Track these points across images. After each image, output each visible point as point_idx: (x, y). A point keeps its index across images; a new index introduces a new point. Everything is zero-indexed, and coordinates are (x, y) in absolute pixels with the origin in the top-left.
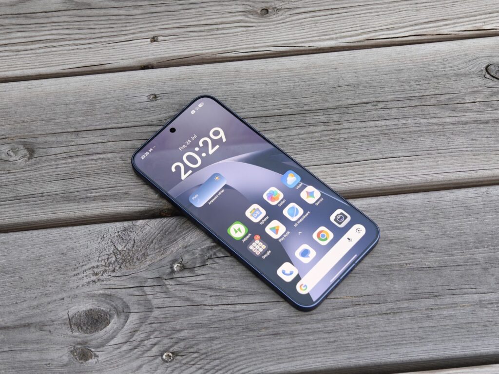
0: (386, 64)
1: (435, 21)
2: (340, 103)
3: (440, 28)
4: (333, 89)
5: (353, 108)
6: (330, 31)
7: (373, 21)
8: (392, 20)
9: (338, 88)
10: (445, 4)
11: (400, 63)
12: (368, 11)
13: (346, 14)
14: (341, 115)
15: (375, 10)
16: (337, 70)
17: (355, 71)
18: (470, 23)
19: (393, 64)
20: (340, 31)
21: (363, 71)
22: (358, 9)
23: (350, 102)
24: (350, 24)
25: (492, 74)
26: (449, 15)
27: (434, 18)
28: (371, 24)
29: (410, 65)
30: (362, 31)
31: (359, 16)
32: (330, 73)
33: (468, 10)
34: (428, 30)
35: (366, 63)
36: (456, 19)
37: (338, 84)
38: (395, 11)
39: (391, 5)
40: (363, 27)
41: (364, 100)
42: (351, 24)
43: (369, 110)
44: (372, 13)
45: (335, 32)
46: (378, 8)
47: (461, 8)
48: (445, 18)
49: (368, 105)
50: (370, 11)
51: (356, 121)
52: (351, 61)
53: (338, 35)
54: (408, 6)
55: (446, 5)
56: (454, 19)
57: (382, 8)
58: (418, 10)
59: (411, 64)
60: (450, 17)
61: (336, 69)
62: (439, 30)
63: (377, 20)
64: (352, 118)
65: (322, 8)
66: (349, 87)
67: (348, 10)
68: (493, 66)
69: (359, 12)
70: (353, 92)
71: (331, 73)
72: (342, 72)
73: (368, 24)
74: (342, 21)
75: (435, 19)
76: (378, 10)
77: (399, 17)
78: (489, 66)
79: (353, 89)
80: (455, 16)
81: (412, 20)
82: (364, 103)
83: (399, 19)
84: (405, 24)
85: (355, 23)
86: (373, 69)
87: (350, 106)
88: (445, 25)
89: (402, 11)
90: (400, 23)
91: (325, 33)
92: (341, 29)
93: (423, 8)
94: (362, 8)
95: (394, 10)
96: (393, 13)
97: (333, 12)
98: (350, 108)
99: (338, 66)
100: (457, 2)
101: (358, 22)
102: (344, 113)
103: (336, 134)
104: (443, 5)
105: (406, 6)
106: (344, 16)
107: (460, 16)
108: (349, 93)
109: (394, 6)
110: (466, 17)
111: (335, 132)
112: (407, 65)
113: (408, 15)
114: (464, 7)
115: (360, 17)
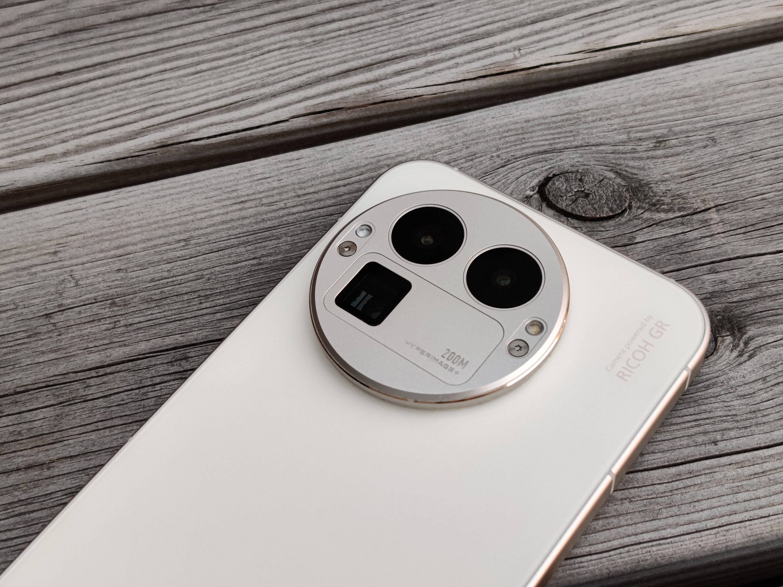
0: (218, 219)
1: (368, 67)
2: (62, 368)
3: (383, 83)
4: (42, 321)
5: (105, 379)
6: (48, 136)
7: (182, 89)
8: (237, 82)
9: (58, 318)
10: (397, 14)
11: (263, 209)
12: (168, 66)
13: (99, 83)
14: (58, 410)
15: (189, 60)
16: (60, 255)
17: (120, 251)
18: (475, 56)
19: (244, 213)
20: (77, 132)
21: (144, 249)
22: (137, 63)
23: (94, 359)
24: (109, 108)
25: (563, 205)
26: (411, 45)
27: (367, 56)
28: (174, 99)
29: (295, 210)
30: (145, 123)
31: (139, 82)
32: (33, 270)
33: (466, 23)
34: (346, 93)
35: (156, 223)
36: (431, 50)
37: (60, 301)
38: (248, 55)
39: (236, 40)
40: (149, 112)
41: (143, 347)
42: (115, 106)
43: (158, 380)
44: (178, 68)
45: (63, 136)
46: (198, 54)
47: (446, 19)
48: (398, 52)
49: (154, 361)
50: (175, 64)
51: (109, 423)
52: (106, 223)
53: (71, 145)
54: (287, 36)
55: (399, 18)
56: (425, 52)
57: (210, 51)
58: (316, 43)
59: (301, 208)
60: (413, 48)
61: (55, 253)
62: (382, 88)
63: (195, 86)
64: (99, 417)
65: (30, 75)
66: (95, 308)
67: (108, 71)
68: (562, 179)
69: (141, 73)
70: (105, 325)
71: (40, 268)
72: (75, 261)
73: (164, 101)
74: (85, 103)
75: (368, 60)
76: (196, 59)
77: (260, 68)
78: (547, 180)
79: (107, 312)
80: (428, 45)
81: (298, 71)
82: (143, 356)
83: (259, 76)
84: (278, 87)
85: (127, 103)
86: (177, 237)
87: (93, 373)
88: (398, 73)
89: (269, 52)
90: (263, 86)
91: (32, 145)
92: (81, 127)
93: (333, 34)
94: (150, 60)
95: (244, 53)
96: (243, 61)
97: (63, 81)
98: (92, 382)
99: (63, 245)
100: (432, 5)
101: (133, 101)
102: (70, 402)
103: (36, 483)
104: (391, 20)
105: (282, 37)
106: (94, 90)
107: (444, 41)
108: (94, 330)
109: (247, 42)
110: (462, 42)
111: (34, 474)
112: (286, 211)
113: (286, 62)
114: (456, 16)
115: (142, 85)
